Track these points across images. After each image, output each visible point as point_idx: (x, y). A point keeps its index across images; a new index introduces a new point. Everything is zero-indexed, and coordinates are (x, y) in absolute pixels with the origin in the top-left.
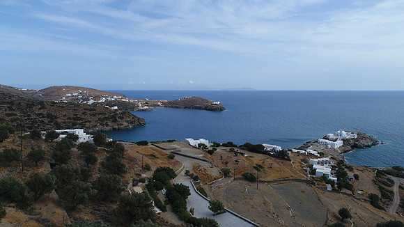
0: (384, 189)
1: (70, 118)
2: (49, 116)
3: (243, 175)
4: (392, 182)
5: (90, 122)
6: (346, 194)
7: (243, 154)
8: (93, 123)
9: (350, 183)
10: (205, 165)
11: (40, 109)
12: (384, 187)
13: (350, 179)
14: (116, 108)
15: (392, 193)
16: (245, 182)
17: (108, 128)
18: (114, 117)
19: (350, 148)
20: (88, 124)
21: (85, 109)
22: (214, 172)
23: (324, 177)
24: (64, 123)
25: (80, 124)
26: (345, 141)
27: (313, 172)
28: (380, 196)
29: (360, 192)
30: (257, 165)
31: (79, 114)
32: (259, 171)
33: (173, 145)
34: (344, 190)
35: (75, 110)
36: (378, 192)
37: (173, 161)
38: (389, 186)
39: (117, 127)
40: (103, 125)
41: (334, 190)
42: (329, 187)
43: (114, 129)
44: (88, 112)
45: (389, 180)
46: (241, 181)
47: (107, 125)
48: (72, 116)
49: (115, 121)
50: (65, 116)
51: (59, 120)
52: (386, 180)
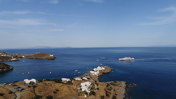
0: (108, 92)
3: (46, 97)
15: (110, 93)
19: (102, 74)
23: (85, 91)
30: (56, 90)
32: (56, 93)
38: (110, 90)
41: (87, 97)
52: (109, 88)
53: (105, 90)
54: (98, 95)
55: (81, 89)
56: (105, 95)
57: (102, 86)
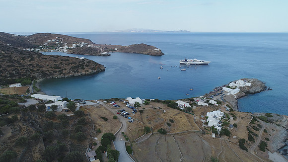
3: (158, 131)
5: (65, 69)
7: (162, 111)
8: (67, 71)
9: (230, 130)
11: (30, 61)
12: (253, 131)
15: (257, 136)
17: (78, 74)
18: (82, 65)
19: (244, 94)
21: (62, 60)
24: (48, 71)
25: (59, 71)
28: (246, 140)
30: (170, 120)
31: (58, 64)
32: (170, 125)
35: (55, 61)
37: (116, 121)
38: (257, 130)
39: (84, 73)
40: (75, 72)
41: (216, 137)
44: (64, 62)
45: (258, 125)
46: (157, 135)
48: (53, 66)
49: (83, 68)
50: (48, 65)
51: (44, 69)
52: (256, 126)
53: (248, 130)
54: (234, 137)
55: (207, 123)
56: (246, 138)
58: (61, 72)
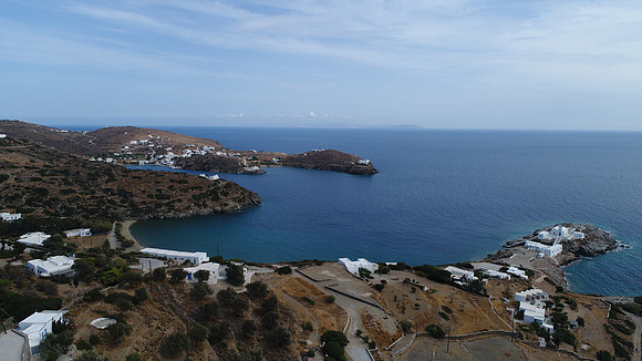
0: (619, 339)
1: (150, 196)
2: (122, 192)
3: (427, 329)
4: (632, 326)
5: (180, 201)
6: (565, 352)
7: (422, 288)
8: (185, 203)
9: (572, 331)
10: (377, 314)
11: (107, 182)
12: (620, 335)
13: (572, 326)
14: (216, 177)
15: (631, 345)
16: (431, 341)
17: (206, 211)
18: (214, 192)
19: (572, 256)
20: (177, 205)
21: (172, 181)
22: (390, 327)
23: (536, 324)
24: (144, 203)
25: (167, 205)
26: (565, 243)
27: (520, 315)
28: (613, 353)
29: (585, 347)
30: (443, 307)
31: (164, 188)
32: (446, 318)
33: (325, 272)
34: (564, 346)
35: (157, 183)
36: (611, 346)
37: (334, 307)
38: (628, 333)
39: (219, 208)
40: (199, 206)
41: (549, 346)
42: (543, 342)
43: (215, 212)
44: (177, 186)
45: (627, 322)
46: (425, 339)
47: (206, 206)
48: (154, 193)
49: (216, 199)
50: (144, 192)
51: (136, 199)
52: (623, 323)
53: (608, 332)
57: (591, 314)
58: (170, 206)
